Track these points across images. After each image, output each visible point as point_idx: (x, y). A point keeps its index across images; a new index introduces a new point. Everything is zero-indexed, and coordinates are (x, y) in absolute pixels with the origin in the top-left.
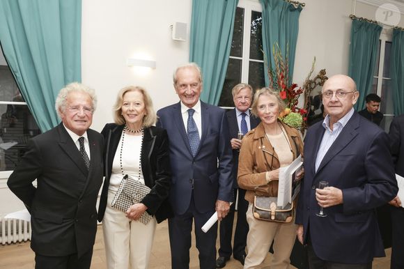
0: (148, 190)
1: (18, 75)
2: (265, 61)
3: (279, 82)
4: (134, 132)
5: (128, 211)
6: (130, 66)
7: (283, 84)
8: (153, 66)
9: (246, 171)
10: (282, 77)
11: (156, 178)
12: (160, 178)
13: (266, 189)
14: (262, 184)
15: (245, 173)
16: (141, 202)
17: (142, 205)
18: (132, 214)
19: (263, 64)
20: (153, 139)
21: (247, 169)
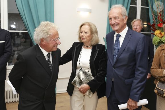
0: (92, 78)
1: (24, 17)
2: (149, 7)
3: (158, 18)
4: (87, 47)
5: (80, 88)
6: (78, 12)
7: (161, 19)
8: (90, 11)
9: (155, 66)
10: (160, 15)
11: (97, 72)
12: (100, 72)
13: (162, 79)
14: (161, 76)
15: (154, 67)
16: (87, 84)
17: (87, 85)
18: (81, 89)
19: (148, 8)
20: (97, 50)
21: (156, 65)
